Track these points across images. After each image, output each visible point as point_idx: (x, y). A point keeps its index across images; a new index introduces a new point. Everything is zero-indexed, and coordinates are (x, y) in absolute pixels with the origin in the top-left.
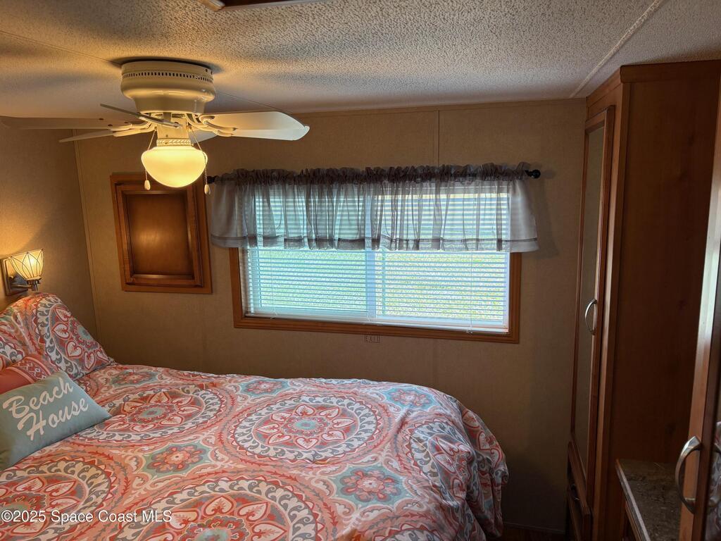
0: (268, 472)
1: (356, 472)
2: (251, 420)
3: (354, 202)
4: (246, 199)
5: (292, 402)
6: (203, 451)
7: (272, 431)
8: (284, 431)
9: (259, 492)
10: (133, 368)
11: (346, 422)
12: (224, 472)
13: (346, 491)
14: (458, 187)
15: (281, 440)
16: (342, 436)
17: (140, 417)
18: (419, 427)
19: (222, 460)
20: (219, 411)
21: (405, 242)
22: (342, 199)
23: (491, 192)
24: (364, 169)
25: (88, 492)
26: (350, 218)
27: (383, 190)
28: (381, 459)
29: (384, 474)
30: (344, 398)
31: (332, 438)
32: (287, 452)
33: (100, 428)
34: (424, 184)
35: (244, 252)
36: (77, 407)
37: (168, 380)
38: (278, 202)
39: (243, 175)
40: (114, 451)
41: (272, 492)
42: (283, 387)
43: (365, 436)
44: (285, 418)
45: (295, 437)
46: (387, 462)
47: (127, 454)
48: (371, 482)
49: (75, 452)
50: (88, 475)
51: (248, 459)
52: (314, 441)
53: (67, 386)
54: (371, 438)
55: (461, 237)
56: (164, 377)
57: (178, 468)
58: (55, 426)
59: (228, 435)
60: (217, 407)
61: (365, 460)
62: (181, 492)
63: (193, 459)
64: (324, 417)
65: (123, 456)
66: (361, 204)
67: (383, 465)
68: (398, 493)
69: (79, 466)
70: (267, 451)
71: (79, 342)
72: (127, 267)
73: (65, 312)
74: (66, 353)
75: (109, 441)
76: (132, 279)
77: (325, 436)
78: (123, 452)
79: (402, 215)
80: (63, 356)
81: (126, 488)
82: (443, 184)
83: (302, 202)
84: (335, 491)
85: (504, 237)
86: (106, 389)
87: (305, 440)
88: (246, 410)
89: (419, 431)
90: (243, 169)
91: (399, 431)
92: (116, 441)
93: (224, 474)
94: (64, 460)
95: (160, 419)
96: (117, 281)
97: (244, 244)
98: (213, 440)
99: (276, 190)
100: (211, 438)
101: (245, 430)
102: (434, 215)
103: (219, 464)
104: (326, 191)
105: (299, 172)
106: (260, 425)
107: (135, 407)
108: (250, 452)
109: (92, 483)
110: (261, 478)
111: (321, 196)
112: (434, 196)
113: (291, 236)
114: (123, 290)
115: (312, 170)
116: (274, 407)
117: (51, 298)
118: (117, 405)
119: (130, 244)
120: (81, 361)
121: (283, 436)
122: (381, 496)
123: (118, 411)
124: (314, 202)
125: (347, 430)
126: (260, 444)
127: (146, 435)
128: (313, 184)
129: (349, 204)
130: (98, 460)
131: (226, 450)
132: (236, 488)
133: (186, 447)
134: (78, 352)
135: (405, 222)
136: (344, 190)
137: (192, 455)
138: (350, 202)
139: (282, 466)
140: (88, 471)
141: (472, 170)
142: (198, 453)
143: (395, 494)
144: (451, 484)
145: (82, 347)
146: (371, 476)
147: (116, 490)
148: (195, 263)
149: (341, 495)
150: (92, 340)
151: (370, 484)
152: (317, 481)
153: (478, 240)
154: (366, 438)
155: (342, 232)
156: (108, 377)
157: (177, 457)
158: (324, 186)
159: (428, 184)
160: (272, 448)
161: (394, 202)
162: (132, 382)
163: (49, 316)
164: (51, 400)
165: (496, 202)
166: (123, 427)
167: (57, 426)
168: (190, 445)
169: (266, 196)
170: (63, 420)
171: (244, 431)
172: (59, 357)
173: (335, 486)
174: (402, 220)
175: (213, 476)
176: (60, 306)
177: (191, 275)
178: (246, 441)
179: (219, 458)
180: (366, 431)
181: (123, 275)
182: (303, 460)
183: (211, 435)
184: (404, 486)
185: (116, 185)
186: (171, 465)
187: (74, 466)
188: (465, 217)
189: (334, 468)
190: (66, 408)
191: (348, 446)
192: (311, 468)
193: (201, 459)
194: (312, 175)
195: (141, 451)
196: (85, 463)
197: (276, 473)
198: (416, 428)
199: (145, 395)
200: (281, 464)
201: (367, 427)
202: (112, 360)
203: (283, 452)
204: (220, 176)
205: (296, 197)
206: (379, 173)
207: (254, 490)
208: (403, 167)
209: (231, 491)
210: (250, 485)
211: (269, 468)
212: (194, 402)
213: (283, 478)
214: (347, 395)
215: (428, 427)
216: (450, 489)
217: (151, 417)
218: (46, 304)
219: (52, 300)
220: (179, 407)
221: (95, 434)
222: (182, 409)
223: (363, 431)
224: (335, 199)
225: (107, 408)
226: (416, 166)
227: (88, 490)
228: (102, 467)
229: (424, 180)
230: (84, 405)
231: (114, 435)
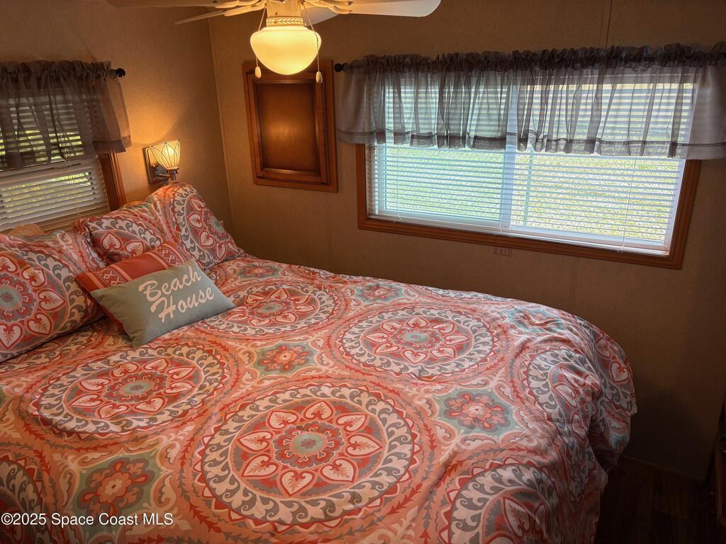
0: (371, 382)
1: (462, 395)
2: (361, 327)
3: (496, 93)
4: (375, 89)
5: (404, 312)
6: (309, 353)
7: (381, 341)
8: (393, 341)
9: (360, 402)
10: (259, 262)
11: (460, 339)
12: (328, 377)
13: (449, 414)
14: (629, 74)
15: (388, 350)
16: (453, 354)
17: (259, 311)
18: (542, 353)
19: (328, 364)
20: (332, 314)
21: (554, 143)
22: (482, 90)
23: (671, 82)
24: (511, 53)
25: (203, 380)
26: (491, 112)
27: (533, 79)
28: (493, 384)
29: (493, 401)
30: (459, 313)
31: (442, 355)
32: (393, 364)
33: (223, 317)
34: (585, 71)
35: (371, 148)
36: (204, 296)
37: (290, 277)
38: (408, 92)
39: (372, 62)
40: (230, 343)
41: (374, 404)
42: (397, 295)
43: (479, 357)
44: (395, 329)
45: (403, 348)
46: (498, 388)
47: (241, 347)
48: (478, 407)
49: (197, 339)
50: (206, 363)
51: (354, 366)
52: (423, 356)
53: (195, 274)
54: (484, 360)
55: (624, 138)
56: (287, 273)
57: (284, 369)
58: (184, 311)
59: (337, 339)
60: (330, 309)
61: (474, 382)
62: (284, 393)
63: (299, 360)
64: (437, 331)
65: (237, 349)
66: (504, 95)
67: (494, 391)
68: (506, 423)
69: (199, 354)
70: (373, 360)
71: (212, 233)
72: (258, 160)
73: (199, 202)
74: (199, 242)
75: (227, 332)
76: (262, 173)
77: (435, 352)
78: (238, 345)
79: (553, 110)
80: (197, 244)
81: (237, 380)
82: (609, 70)
83: (435, 93)
84: (437, 413)
85: (680, 140)
86: (233, 279)
87: (413, 353)
88: (357, 316)
89: (541, 359)
90: (373, 56)
91: (517, 355)
92: (233, 332)
93: (328, 380)
94: (187, 345)
95: (276, 315)
96: (248, 174)
97: (371, 140)
98: (321, 343)
99: (408, 79)
100: (319, 340)
101: (355, 336)
102: (592, 110)
103: (324, 368)
104: (463, 80)
105: (434, 58)
106: (369, 333)
107: (257, 300)
108: (356, 360)
109: (208, 371)
110: (363, 388)
111: (457, 86)
112: (595, 85)
113: (422, 131)
114: (254, 183)
115: (449, 54)
116: (386, 316)
117: (187, 188)
118: (241, 296)
119: (261, 137)
120: (213, 251)
121: (391, 346)
122: (486, 425)
123: (241, 303)
124: (449, 92)
125: (460, 348)
126: (367, 352)
127: (261, 330)
128: (449, 71)
129: (490, 95)
130: (216, 350)
131: (332, 354)
132: (337, 395)
133: (295, 346)
134: (210, 242)
135: (556, 119)
136: (485, 78)
137: (300, 355)
138: (491, 93)
139: (387, 378)
140: (205, 359)
141: (650, 52)
142: (305, 354)
143: (503, 425)
144: (571, 419)
145: (214, 238)
146: (479, 401)
147: (227, 382)
148: (322, 160)
149: (444, 418)
150: (224, 231)
151: (477, 410)
152: (420, 399)
153: (644, 142)
154: (479, 359)
155: (479, 128)
156: (237, 268)
157: (285, 356)
158: (462, 73)
159: (589, 71)
160: (378, 357)
161: (545, 95)
162: (257, 275)
163: (184, 206)
164: (181, 287)
165: (676, 95)
166: (242, 319)
167: (185, 312)
168: (298, 346)
169: (397, 87)
170: (191, 306)
171: (352, 337)
172: (193, 245)
173: (438, 407)
174: (552, 116)
175: (317, 380)
176: (195, 196)
177: (316, 171)
178: (353, 347)
179: (325, 363)
180: (479, 352)
181: (254, 169)
182: (408, 374)
183: (319, 337)
184: (515, 417)
185: (247, 73)
186: (279, 364)
187: (195, 353)
188: (633, 113)
189: (439, 387)
190: (194, 296)
191: (458, 365)
192: (416, 384)
193: (307, 361)
194: (448, 60)
195: (254, 346)
196: (204, 351)
197: (379, 385)
198: (538, 355)
199: (267, 289)
200: (385, 376)
201: (481, 348)
202: (242, 251)
203: (388, 364)
204: (349, 63)
205: (429, 87)
206: (529, 59)
207: (355, 400)
208: (560, 48)
209: (333, 398)
210: (352, 393)
211: (373, 378)
212: (311, 302)
213: (385, 391)
214: (465, 310)
215: (551, 354)
216: (569, 423)
217: (268, 312)
218: (181, 194)
219: (188, 190)
220: (296, 305)
221: (217, 322)
222: (298, 308)
223: (477, 351)
224: (473, 90)
225: (232, 298)
226: (576, 48)
227: (204, 376)
228: (219, 357)
229: (584, 66)
230: (210, 293)
231: (233, 326)
